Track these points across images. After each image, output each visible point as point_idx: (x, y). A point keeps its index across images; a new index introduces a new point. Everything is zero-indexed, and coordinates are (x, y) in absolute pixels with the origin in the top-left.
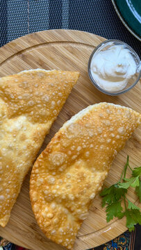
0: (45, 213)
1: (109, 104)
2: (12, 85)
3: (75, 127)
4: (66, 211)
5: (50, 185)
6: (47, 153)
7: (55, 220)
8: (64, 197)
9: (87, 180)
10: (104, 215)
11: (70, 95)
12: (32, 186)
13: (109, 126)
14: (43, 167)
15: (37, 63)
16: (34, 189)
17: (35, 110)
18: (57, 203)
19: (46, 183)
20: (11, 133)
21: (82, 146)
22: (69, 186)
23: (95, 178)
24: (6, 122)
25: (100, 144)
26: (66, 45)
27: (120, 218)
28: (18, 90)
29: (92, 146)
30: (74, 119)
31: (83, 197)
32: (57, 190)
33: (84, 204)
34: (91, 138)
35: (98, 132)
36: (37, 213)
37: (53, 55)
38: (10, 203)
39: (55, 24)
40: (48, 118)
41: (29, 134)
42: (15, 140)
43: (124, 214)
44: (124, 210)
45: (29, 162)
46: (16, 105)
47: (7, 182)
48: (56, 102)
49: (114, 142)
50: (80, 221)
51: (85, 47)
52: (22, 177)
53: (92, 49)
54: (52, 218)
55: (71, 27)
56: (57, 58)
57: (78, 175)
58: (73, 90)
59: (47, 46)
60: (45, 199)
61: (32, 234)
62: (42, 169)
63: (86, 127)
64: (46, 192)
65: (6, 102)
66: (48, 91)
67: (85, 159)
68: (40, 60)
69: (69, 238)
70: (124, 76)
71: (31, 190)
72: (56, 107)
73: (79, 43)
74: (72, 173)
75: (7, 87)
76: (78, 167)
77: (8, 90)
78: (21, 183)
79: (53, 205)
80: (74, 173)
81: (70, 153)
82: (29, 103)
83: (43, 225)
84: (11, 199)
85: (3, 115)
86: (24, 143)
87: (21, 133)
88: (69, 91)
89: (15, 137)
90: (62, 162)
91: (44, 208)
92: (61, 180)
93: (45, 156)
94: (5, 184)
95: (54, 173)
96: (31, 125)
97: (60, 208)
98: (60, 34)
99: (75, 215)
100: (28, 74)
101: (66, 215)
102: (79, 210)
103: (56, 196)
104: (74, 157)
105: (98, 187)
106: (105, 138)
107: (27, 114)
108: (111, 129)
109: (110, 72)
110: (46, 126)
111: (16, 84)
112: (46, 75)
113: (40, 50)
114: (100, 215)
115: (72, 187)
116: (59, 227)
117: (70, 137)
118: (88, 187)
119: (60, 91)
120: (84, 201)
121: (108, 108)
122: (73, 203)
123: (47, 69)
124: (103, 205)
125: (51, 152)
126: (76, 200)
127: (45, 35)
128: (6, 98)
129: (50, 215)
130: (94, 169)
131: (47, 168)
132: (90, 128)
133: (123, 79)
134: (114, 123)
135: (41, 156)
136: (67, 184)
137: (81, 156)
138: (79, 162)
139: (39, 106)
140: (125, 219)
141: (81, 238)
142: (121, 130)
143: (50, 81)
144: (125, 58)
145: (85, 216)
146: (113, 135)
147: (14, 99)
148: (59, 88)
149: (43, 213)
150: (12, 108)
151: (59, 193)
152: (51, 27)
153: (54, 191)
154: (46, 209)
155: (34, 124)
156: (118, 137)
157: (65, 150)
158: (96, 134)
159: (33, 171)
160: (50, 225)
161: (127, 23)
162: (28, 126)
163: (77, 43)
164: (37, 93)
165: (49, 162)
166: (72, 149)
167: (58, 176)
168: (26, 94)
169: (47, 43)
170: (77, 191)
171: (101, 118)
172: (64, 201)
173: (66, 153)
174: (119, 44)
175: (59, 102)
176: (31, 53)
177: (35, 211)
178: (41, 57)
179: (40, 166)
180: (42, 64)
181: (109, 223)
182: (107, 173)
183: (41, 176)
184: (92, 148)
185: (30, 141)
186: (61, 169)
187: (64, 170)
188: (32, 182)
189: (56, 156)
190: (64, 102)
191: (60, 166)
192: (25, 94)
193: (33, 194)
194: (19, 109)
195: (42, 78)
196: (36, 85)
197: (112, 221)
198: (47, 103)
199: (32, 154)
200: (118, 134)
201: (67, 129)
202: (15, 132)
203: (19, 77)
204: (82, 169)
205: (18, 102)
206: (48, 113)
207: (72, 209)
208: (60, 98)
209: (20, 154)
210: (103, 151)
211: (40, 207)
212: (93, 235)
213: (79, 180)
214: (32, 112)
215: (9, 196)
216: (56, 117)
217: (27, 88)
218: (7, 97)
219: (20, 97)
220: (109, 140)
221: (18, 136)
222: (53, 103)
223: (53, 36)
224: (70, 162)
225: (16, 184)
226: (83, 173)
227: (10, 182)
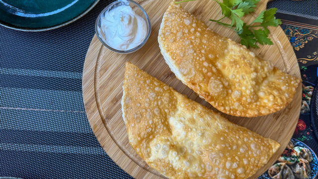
0: (269, 103)
2: (137, 130)
3: (183, 67)
4: (266, 82)
5: (242, 96)
6: (210, 97)
7: (276, 93)
8: (254, 83)
9: (237, 58)
10: (266, 47)
11: (148, 73)
12: (243, 115)
13: (184, 33)
14: (223, 102)
15: (115, 104)
16: (245, 112)
17: (164, 108)
18: (259, 90)
19: (239, 100)
20: (187, 133)
21: (203, 61)
22: (242, 77)
23: (235, 50)
24: (175, 138)
25: (201, 43)
26: (98, 75)
27: (269, 32)
28: (143, 124)
29: (203, 51)
30: (174, 69)
31: (254, 63)
32: (246, 89)
33: (260, 63)
34: (195, 52)
35: (189, 45)
36: (270, 110)
37: (108, 89)
38: (258, 138)
39: (76, 86)
40: (171, 95)
41: (188, 115)
42: (194, 130)
43: (266, 27)
44: (262, 28)
45: (216, 116)
46: (159, 127)
47: (237, 140)
48: (156, 86)
49: (199, 29)
50: (275, 70)
51: (101, 57)
52: (231, 125)
53: (105, 47)
54: (274, 97)
55: (81, 70)
56: (111, 84)
57: (232, 67)
58: (144, 69)
59: (98, 95)
60: (256, 101)
61: (283, 117)
62: (225, 103)
63: (184, 56)
64: (249, 100)
65: (154, 137)
66: (144, 94)
67: (216, 59)
68: (112, 101)
69: (291, 81)
70: (133, 17)
71: (248, 116)
72: (160, 86)
73: (97, 62)
74: (230, 73)
75: (139, 135)
76: (224, 66)
77: (142, 134)
78: (237, 126)
79: (261, 94)
80: (229, 71)
81: (209, 74)
82: (156, 113)
83: (281, 105)
84: (254, 137)
85: (168, 140)
86: (197, 120)
87: (187, 123)
88: (144, 73)
89: (191, 129)
90: (219, 82)
91: (265, 103)
92: (237, 85)
93: (212, 99)
94: (240, 142)
95: (230, 91)
96: (178, 112)
97: (264, 87)
98: (86, 81)
99: (269, 73)
100: (127, 112)
101: (269, 82)
102: (266, 69)
103: (252, 90)
104: (214, 70)
105: (244, 48)
106: (196, 38)
107: (168, 116)
108: (186, 31)
109: (128, 30)
110: (179, 98)
111: (137, 125)
112: (127, 95)
113: (102, 101)
114: (266, 51)
115: (243, 74)
116: (281, 90)
117: (194, 73)
118: (245, 58)
119: (145, 82)
120: (257, 63)
121: (164, 34)
122: (259, 74)
123: (122, 94)
124: (257, 48)
125: (209, 93)
126: (256, 71)
127: (87, 96)
128: (151, 137)
129: (271, 98)
130: (226, 51)
131: (224, 98)
132: (185, 53)
133: (135, 19)
134: (180, 28)
135: (212, 103)
136: (241, 78)
137: (213, 62)
138: (219, 65)
139: (160, 103)
140: (270, 28)
141: (288, 70)
142: (187, 22)
143: (134, 91)
144: (114, 16)
145: (271, 64)
146: (192, 30)
147: (152, 128)
148: (142, 82)
149: (270, 104)
150: (161, 131)
151: (250, 87)
152: (80, 90)
153: (248, 92)
154: (265, 101)
155: (177, 110)
156: (194, 25)
157: (207, 79)
158: (191, 46)
159: (228, 113)
160: (281, 98)
161: (79, 15)
162: (180, 116)
163: (97, 65)
164: (147, 105)
165: (219, 96)
166: (205, 71)
167: (233, 88)
168: (147, 115)
169: (96, 94)
170: (248, 69)
171: (175, 41)
172: (258, 82)
173: (209, 78)
174: (100, 21)
175: (156, 83)
176: (105, 110)
177: (268, 112)
178: (110, 100)
179: (223, 105)
180: (117, 99)
181: (274, 42)
182: (229, 39)
183: (233, 105)
184: (205, 51)
185: (195, 115)
186: (226, 84)
187: (227, 81)
188: (238, 114)
189: (213, 88)
190: (156, 79)
191: (223, 84)
192: (148, 117)
193: (251, 113)
194: (162, 123)
195: (131, 99)
196: (139, 105)
197: (272, 40)
198: (157, 96)
199: (208, 113)
200: (191, 24)
201: (185, 75)
202: (187, 129)
203: (129, 122)
204: (226, 62)
205: (155, 124)
206: (167, 94)
207: (264, 76)
208: (152, 82)
209: (209, 125)
210: (208, 40)
211: (264, 107)
212: (285, 58)
213: (238, 66)
214: (166, 110)
215: (251, 139)
216: (171, 88)
217: (142, 115)
218: (149, 136)
219: (150, 122)
220: (198, 34)
221: (191, 126)
222: (157, 89)
223: (88, 88)
224: (219, 74)
225: (239, 131)
226: (230, 62)
227: (237, 137)
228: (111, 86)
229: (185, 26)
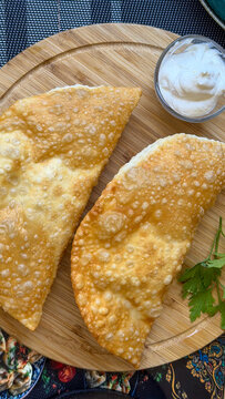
0: (96, 306)
1: (189, 136)
2: (38, 109)
3: (137, 172)
4: (128, 304)
5: (103, 263)
6: (95, 213)
7: (111, 318)
8: (124, 282)
9: (159, 255)
10: (187, 311)
11: (127, 125)
12: (74, 266)
13: (190, 170)
14: (90, 235)
15: (75, 77)
16: (78, 269)
17: (75, 149)
18: (114, 292)
19: (95, 260)
20: (40, 184)
21: (149, 201)
22: (131, 264)
23: (172, 251)
24: (31, 168)
25: (177, 197)
26: (119, 48)
27: (212, 315)
28: (48, 119)
29: (164, 200)
30: (135, 161)
31: (153, 281)
32: (114, 270)
33: (155, 292)
34: (163, 188)
35: (173, 179)
36: (84, 306)
37: (98, 64)
38: (41, 293)
39: (100, 15)
40: (95, 160)
41: (67, 186)
42: (46, 195)
43: (218, 309)
44: (217, 303)
45: (69, 229)
46: (45, 142)
47: (36, 260)
48: (107, 135)
49: (199, 194)
50: (150, 320)
51: (148, 50)
52: (58, 253)
53: (159, 53)
54: (106, 315)
55: (125, 19)
56: (105, 68)
57: (145, 247)
58: (132, 118)
59: (88, 51)
60: (96, 287)
62: (89, 238)
63: (156, 172)
64: (96, 274)
65: (30, 136)
66: (94, 118)
67: (155, 222)
68: (79, 73)
69: (134, 347)
70: (211, 92)
71: (74, 273)
72: (108, 143)
73: (140, 44)
74: (136, 243)
75: (30, 114)
76: (144, 235)
77: (32, 118)
78: (57, 263)
79: (108, 295)
80: (138, 243)
81: (131, 212)
82: (66, 136)
83: (93, 326)
84: (42, 286)
85: (27, 157)
86: (61, 198)
87: (55, 184)
88: (125, 118)
89: (45, 190)
90: (119, 226)
91: (94, 300)
92: (118, 256)
93: (93, 218)
94: (33, 264)
95: (108, 245)
96: (70, 172)
97: (119, 300)
98: (109, 30)
99: (142, 310)
100: (63, 93)
101: (128, 310)
102: (148, 302)
103: (112, 280)
104: (138, 219)
105: (176, 266)
106: (185, 189)
107: (62, 156)
108: (194, 174)
109: (190, 85)
110: (93, 172)
111: (45, 109)
112: (89, 93)
113: (79, 57)
114: (178, 310)
115: (136, 266)
116: (118, 329)
117: (131, 188)
118: (161, 266)
119: (112, 118)
120: (155, 287)
121: (188, 141)
122: (138, 291)
123: (91, 85)
124: (183, 294)
125: (101, 213)
126: (143, 285)
127: (85, 32)
128: (29, 131)
129: (103, 310)
130: (169, 237)
131: (96, 237)
132: (161, 173)
133: (209, 96)
134: (198, 166)
135: (87, 218)
136: (129, 261)
137: (148, 216)
138: (146, 227)
139: (81, 141)
140: (218, 316)
141: (151, 347)
142: (209, 175)
143: (97, 102)
144: (212, 63)
145: (155, 312)
146: (197, 183)
147: (42, 132)
148: (111, 113)
149: (93, 308)
150: (40, 146)
151: (117, 275)
152: (94, 21)
153: (109, 273)
154: (98, 301)
155: (73, 170)
156: (205, 186)
157: (123, 208)
158: (171, 182)
159: (75, 243)
160: (104, 326)
161: (212, 10)
162: (65, 173)
163: (135, 44)
164: (76, 122)
165: (98, 227)
166: (135, 205)
167: (114, 250)
168: (61, 123)
169: (89, 46)
170: (143, 272)
171: (178, 157)
172: (125, 289)
173: (125, 212)
174: (202, 42)
175: (111, 135)
176: (65, 63)
177: (81, 303)
178: (81, 69)
179: (85, 234)
180: (83, 79)
181: (195, 323)
182: (189, 244)
183: (87, 250)
184: (165, 204)
185: (68, 196)
186: (118, 239)
187: (123, 240)
188: (74, 259)
189: (110, 219)
190: (119, 135)
191: (116, 234)
192: (58, 124)
193: (77, 278)
194: (51, 147)
195: (84, 98)
196: (76, 110)
197: (198, 320)
198: (93, 137)
199: (72, 217)
200: (205, 181)
201: (126, 176)
202: (46, 184)
203: (48, 97)
204: (151, 238)
205: (48, 136)
206: (95, 153)
207: (137, 301)
208: (112, 129)
209: (54, 217)
210: (183, 208)
211: (88, 298)
212: (170, 342)
213: (147, 255)
214: (71, 152)
215: (39, 282)
216: (107, 160)
217: (61, 115)
218: (31, 129)
219: (51, 129)
220: (191, 192)
221: (51, 190)
222: (102, 136)
223: (98, 34)
224: (132, 228)
225: (49, 264)
226: (152, 244)
227: (40, 261)
228: (104, 69)
229: (203, 171)
